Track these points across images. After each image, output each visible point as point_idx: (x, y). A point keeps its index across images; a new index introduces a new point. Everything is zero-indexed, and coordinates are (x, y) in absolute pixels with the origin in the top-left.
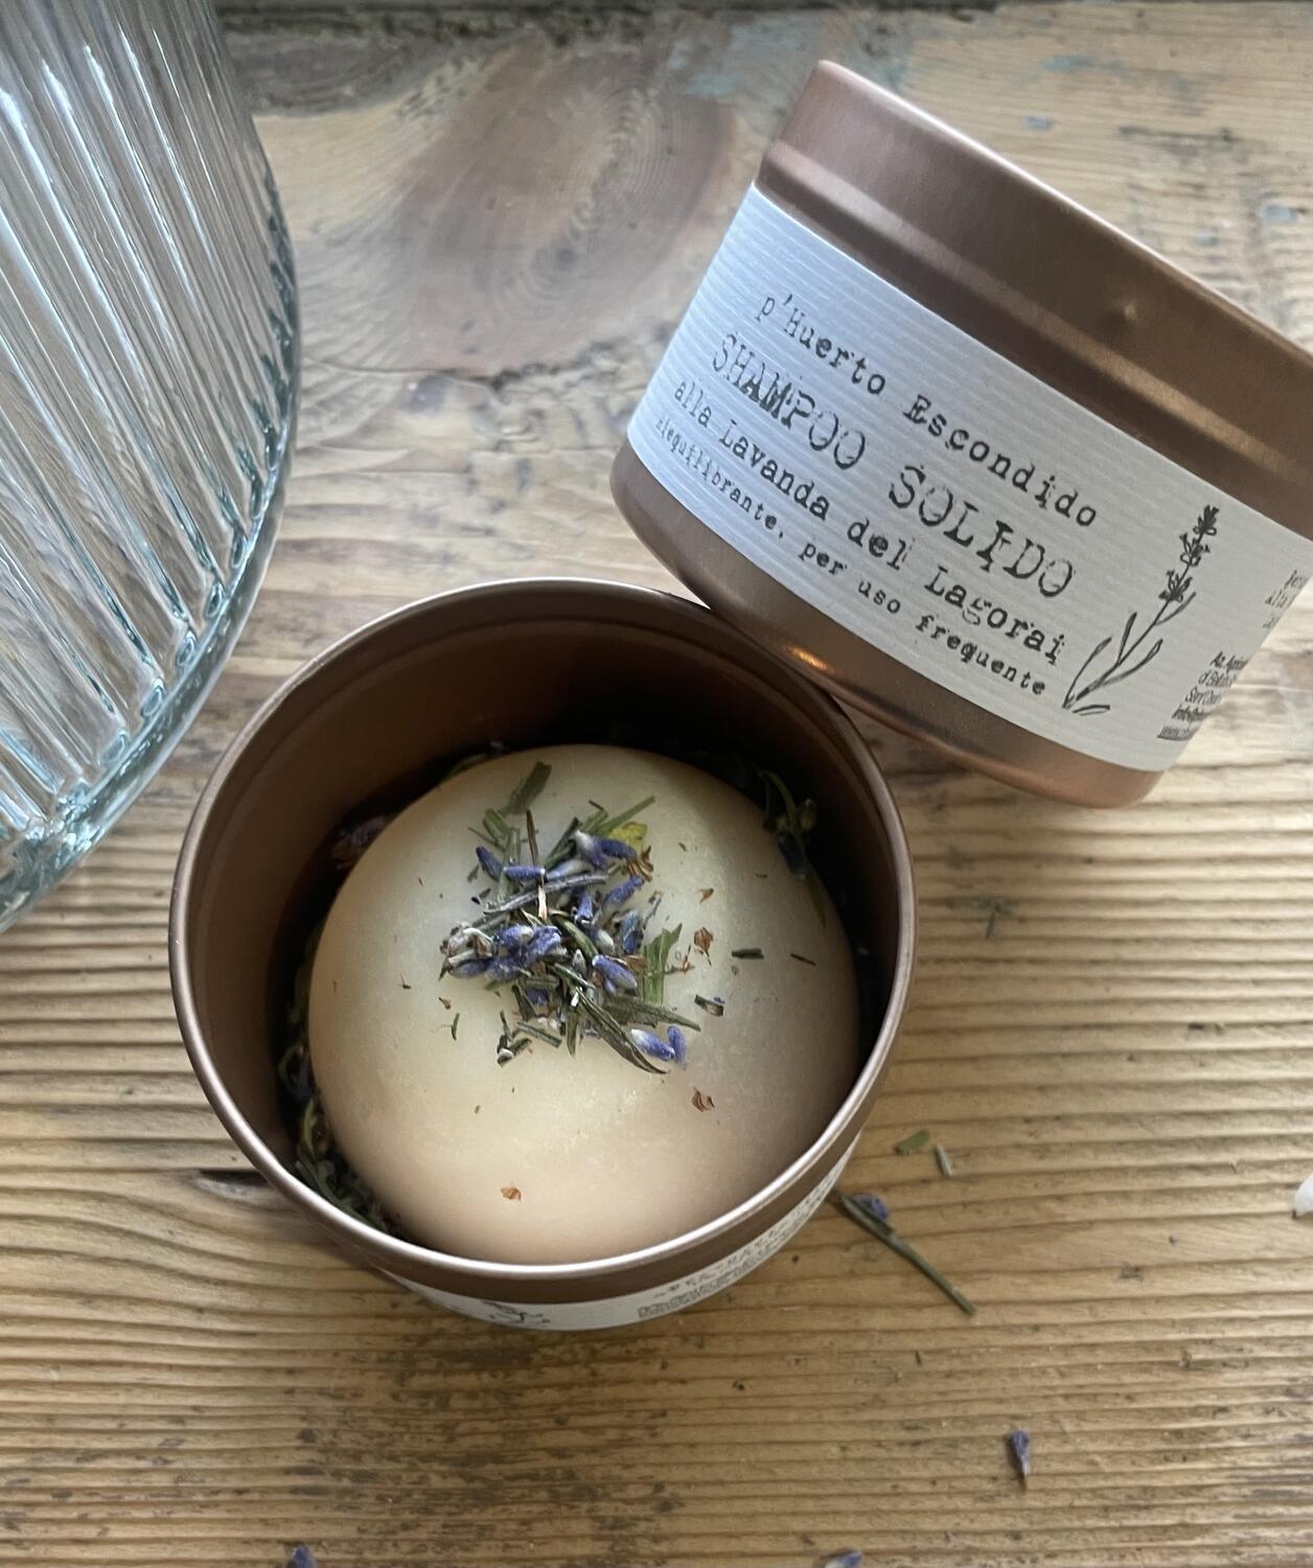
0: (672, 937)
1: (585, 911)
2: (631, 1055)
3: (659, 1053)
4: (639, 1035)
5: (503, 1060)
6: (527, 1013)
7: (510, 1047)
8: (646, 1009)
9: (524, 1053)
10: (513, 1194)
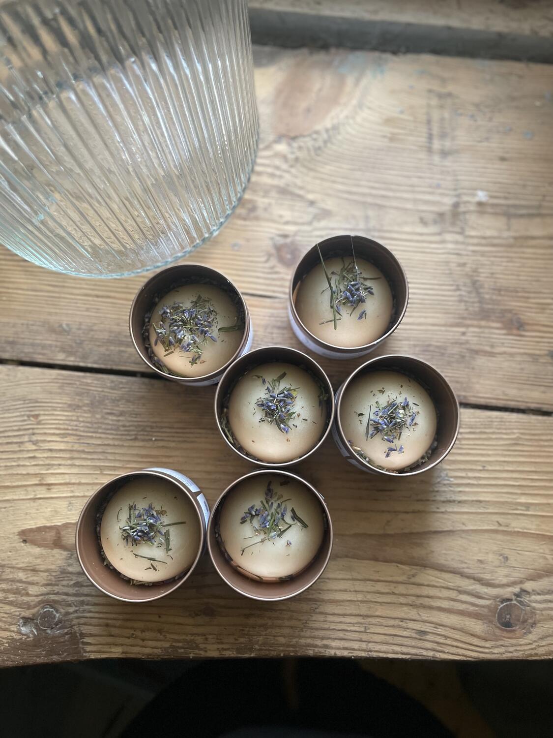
0: (294, 413)
1: (281, 404)
2: (280, 429)
3: (284, 429)
4: (282, 426)
5: (260, 422)
6: (266, 416)
7: (262, 421)
8: (285, 423)
9: (263, 422)
10: (253, 442)
